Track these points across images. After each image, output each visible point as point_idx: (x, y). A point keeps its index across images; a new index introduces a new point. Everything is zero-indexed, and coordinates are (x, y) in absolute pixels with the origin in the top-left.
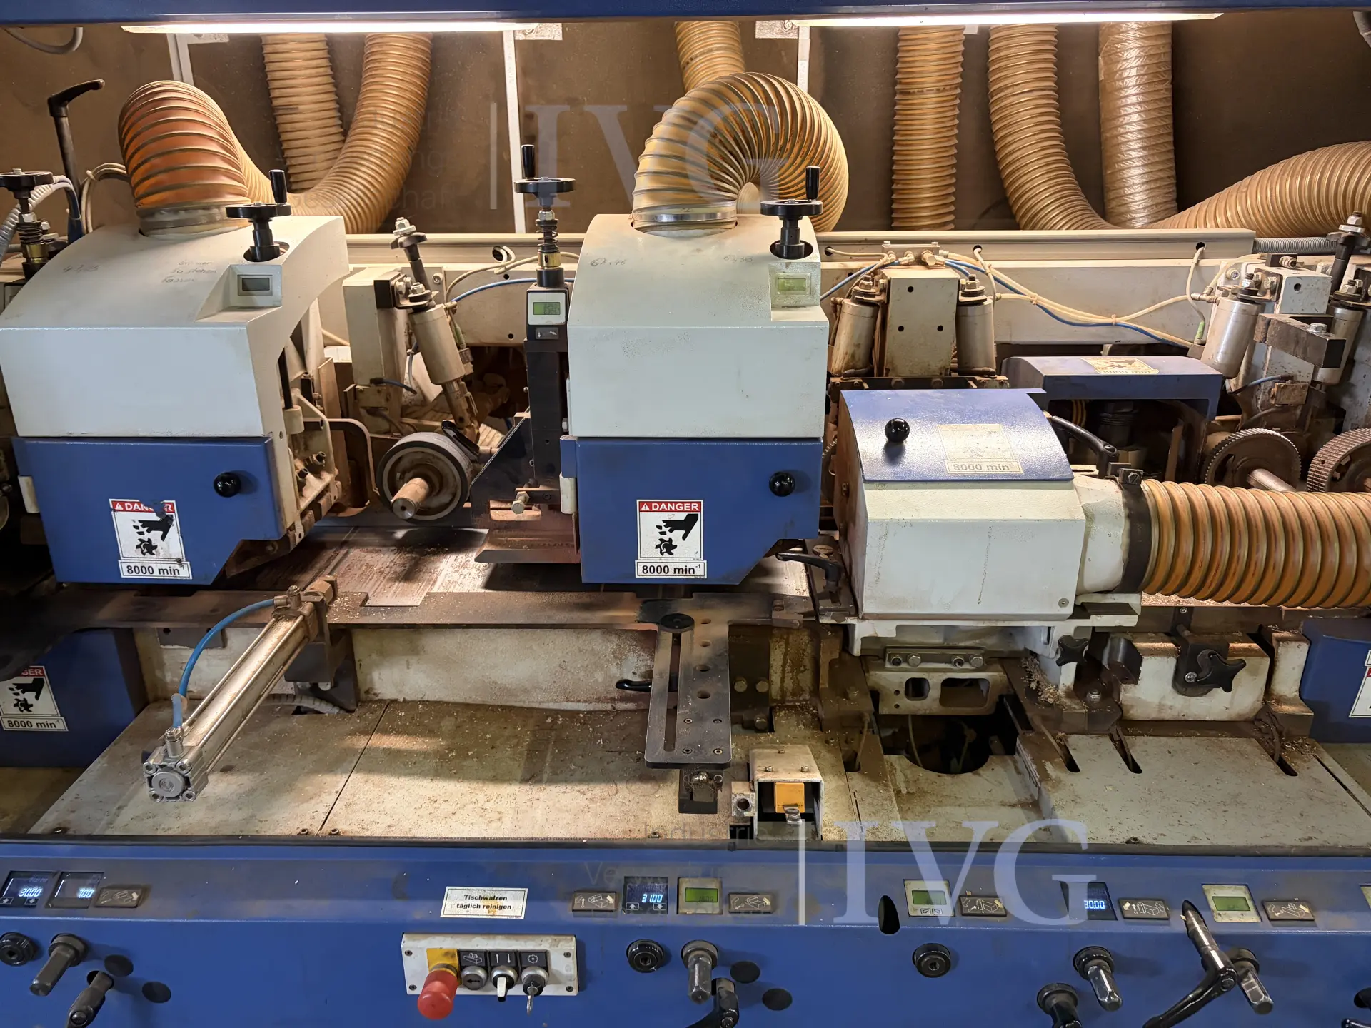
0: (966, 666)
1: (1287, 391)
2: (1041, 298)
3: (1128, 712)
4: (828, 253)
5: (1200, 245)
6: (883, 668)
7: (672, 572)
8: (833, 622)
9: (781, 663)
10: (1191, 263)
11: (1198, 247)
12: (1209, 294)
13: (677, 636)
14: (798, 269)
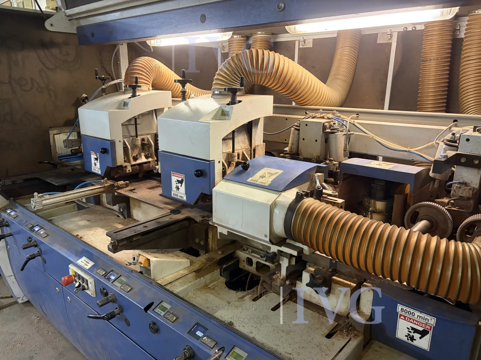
0: (264, 259)
1: (461, 189)
2: (374, 136)
4: (306, 113)
5: (455, 121)
6: (242, 251)
7: (179, 196)
9: (211, 238)
10: (446, 128)
11: (454, 122)
12: (442, 141)
13: (170, 214)
14: (227, 108)
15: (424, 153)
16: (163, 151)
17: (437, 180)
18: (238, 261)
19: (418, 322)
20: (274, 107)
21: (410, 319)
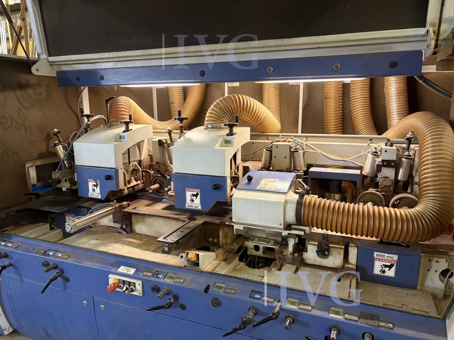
0: (269, 244)
1: (385, 181)
2: (321, 152)
3: (306, 261)
4: (268, 138)
5: (371, 140)
6: (249, 241)
7: (193, 207)
8: (228, 224)
9: (222, 236)
10: (366, 144)
12: (368, 153)
13: (190, 222)
14: (229, 138)
15: (355, 161)
16: (176, 173)
17: (368, 177)
18: (246, 249)
19: (387, 260)
20: (251, 135)
21: (382, 259)
